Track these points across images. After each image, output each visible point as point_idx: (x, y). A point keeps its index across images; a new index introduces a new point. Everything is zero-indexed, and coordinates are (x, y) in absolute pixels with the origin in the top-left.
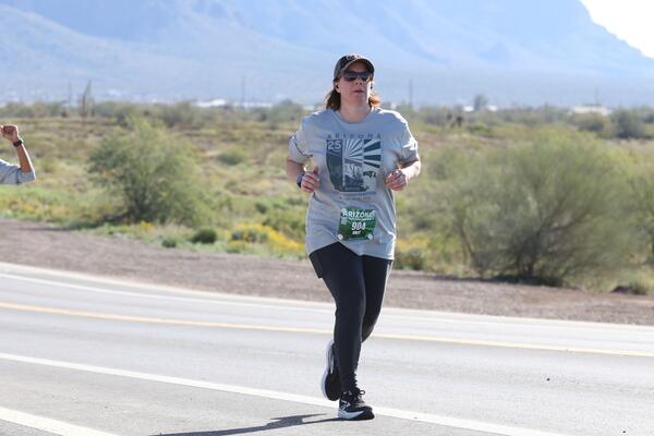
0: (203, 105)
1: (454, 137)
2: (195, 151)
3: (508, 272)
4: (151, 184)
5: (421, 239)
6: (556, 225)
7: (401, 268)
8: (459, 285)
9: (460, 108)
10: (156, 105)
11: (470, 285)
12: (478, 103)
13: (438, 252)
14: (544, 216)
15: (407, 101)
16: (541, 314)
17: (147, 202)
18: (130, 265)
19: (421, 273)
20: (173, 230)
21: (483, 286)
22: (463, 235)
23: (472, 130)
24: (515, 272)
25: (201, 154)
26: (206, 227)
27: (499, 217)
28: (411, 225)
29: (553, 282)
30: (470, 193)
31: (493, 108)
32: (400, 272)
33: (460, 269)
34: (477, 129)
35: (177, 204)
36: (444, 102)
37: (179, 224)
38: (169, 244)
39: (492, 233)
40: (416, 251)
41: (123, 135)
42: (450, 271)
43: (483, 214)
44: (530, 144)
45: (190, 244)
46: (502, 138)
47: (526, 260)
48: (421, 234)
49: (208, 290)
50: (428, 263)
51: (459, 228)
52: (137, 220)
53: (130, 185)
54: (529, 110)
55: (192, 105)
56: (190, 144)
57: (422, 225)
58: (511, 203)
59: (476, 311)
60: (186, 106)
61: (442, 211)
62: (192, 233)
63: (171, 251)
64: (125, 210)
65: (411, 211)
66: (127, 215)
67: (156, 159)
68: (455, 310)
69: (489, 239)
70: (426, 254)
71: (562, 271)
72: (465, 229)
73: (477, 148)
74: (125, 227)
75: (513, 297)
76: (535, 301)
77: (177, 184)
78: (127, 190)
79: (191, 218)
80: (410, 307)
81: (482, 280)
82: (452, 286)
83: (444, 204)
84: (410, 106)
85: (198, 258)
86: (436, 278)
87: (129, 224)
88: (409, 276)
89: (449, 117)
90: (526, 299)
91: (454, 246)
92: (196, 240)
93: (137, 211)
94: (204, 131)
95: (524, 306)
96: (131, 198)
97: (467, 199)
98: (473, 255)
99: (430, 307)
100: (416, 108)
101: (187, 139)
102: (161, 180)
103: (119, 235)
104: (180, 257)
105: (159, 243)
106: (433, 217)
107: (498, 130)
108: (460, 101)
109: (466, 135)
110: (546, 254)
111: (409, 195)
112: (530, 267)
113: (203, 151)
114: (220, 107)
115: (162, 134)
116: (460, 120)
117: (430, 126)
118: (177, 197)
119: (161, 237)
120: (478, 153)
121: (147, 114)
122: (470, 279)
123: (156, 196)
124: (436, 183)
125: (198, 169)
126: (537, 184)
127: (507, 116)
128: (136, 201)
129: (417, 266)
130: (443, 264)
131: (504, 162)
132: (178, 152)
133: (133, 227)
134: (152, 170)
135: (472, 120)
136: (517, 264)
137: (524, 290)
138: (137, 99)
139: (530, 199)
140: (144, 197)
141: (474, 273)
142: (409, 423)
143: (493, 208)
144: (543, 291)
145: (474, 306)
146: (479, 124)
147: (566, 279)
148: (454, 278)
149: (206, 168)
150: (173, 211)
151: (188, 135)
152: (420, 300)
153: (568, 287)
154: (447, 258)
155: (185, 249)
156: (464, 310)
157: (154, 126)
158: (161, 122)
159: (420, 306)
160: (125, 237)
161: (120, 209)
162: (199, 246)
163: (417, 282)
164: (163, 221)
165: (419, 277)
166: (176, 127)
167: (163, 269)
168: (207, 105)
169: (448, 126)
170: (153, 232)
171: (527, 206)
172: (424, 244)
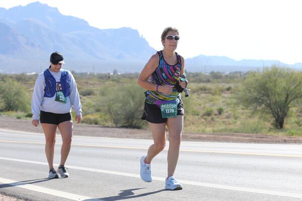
0: (28, 74)
1: (108, 83)
2: (26, 88)
3: (125, 125)
4: (12, 99)
5: (98, 115)
6: (139, 110)
7: (91, 124)
8: (109, 129)
9: (109, 74)
10: (14, 74)
11: (113, 129)
12: (115, 72)
13: (103, 119)
14: (136, 107)
15: (93, 72)
16: (135, 138)
17: (11, 105)
18: (6, 125)
19: (97, 125)
20: (20, 113)
21: (117, 129)
22: (111, 113)
23: (113, 81)
24: (127, 125)
25: (29, 90)
26: (29, 112)
27: (121, 108)
28: (94, 111)
29: (139, 128)
30: (113, 100)
31: (119, 74)
32: (91, 125)
33: (110, 124)
34: (115, 80)
35: (21, 105)
36: (104, 72)
37: (21, 111)
38: (19, 118)
39: (119, 113)
40: (96, 118)
41: (3, 84)
42: (107, 125)
43: (117, 107)
44: (130, 85)
45: (25, 118)
46: (122, 83)
47: (130, 121)
48: (98, 113)
49: (31, 132)
50: (99, 122)
51: (109, 111)
52: (9, 110)
53: (6, 99)
54: (131, 74)
55: (25, 74)
56: (24, 86)
57: (98, 111)
58: (125, 103)
59: (115, 137)
60: (23, 74)
61: (104, 106)
62: (26, 114)
63: (19, 120)
64: (5, 108)
65: (94, 106)
66: (5, 109)
67: (14, 91)
68: (108, 137)
69: (119, 114)
70: (99, 119)
71: (141, 124)
72: (111, 111)
73: (115, 86)
74: (4, 113)
75: (126, 132)
76: (133, 133)
77: (21, 99)
78: (5, 101)
79: (25, 109)
80: (94, 136)
81: (117, 127)
82: (108, 129)
83: (105, 104)
84: (93, 73)
85: (28, 122)
86: (102, 127)
87: (6, 111)
88: (93, 126)
89: (106, 77)
90: (130, 133)
91: (108, 117)
92: (27, 116)
93: (8, 107)
94: (28, 82)
95: (130, 135)
96: (6, 103)
97: (111, 102)
98: (114, 119)
99: (101, 136)
100: (96, 74)
101: (24, 85)
102: (16, 98)
103: (2, 115)
104: (22, 122)
105: (15, 118)
106: (101, 108)
107: (121, 81)
108: (109, 71)
109: (111, 82)
110: (136, 119)
111: (94, 101)
112: (132, 123)
113: (29, 88)
114: (34, 75)
115: (16, 83)
116: (109, 77)
117: (100, 80)
118: (21, 103)
119: (16, 116)
120: (115, 88)
121: (11, 77)
122: (113, 127)
123: (14, 103)
124: (102, 97)
125: (27, 94)
126: (133, 97)
127: (124, 76)
128: (8, 104)
129: (96, 123)
130: (105, 123)
131: (123, 91)
132: (21, 89)
133: (7, 113)
134: (13, 95)
135: (113, 77)
136: (128, 122)
137: (129, 130)
138: (8, 73)
139: (131, 102)
140: (10, 103)
141: (114, 125)
142: (94, 172)
143: (120, 105)
144: (135, 130)
145: (114, 136)
146: (115, 79)
147: (143, 127)
148: (108, 127)
149: (30, 94)
150: (20, 107)
151: (24, 84)
152: (97, 133)
153: (144, 129)
154: (106, 121)
155: (24, 119)
156: (111, 137)
157: (13, 81)
158: (15, 80)
159: (97, 136)
160: (5, 116)
161: (3, 107)
162: (28, 118)
163: (96, 128)
164: (16, 111)
165: (97, 127)
166: (20, 81)
167: (17, 126)
168: (30, 74)
169: (105, 80)
170: (13, 114)
171: (130, 103)
172: (98, 116)
